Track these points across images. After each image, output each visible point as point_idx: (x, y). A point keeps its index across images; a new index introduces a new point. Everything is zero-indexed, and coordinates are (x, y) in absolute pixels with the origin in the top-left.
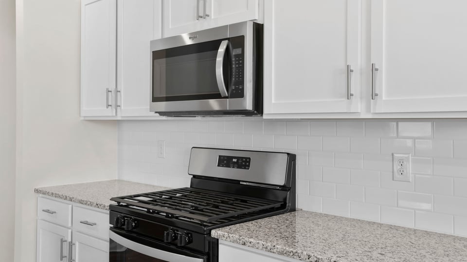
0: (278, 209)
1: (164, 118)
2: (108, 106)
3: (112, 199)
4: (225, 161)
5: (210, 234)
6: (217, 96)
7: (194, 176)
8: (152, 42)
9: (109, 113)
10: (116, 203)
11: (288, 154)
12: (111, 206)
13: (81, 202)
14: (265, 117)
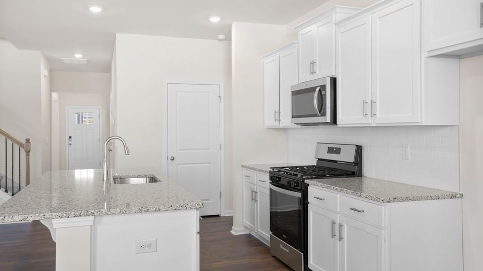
0: (351, 175)
1: (299, 127)
2: (276, 120)
3: (270, 168)
4: (331, 150)
5: (304, 181)
6: (316, 115)
7: (319, 159)
8: (292, 87)
9: (276, 124)
10: (272, 170)
11: (356, 145)
12: (270, 171)
13: (260, 171)
14: (338, 126)
